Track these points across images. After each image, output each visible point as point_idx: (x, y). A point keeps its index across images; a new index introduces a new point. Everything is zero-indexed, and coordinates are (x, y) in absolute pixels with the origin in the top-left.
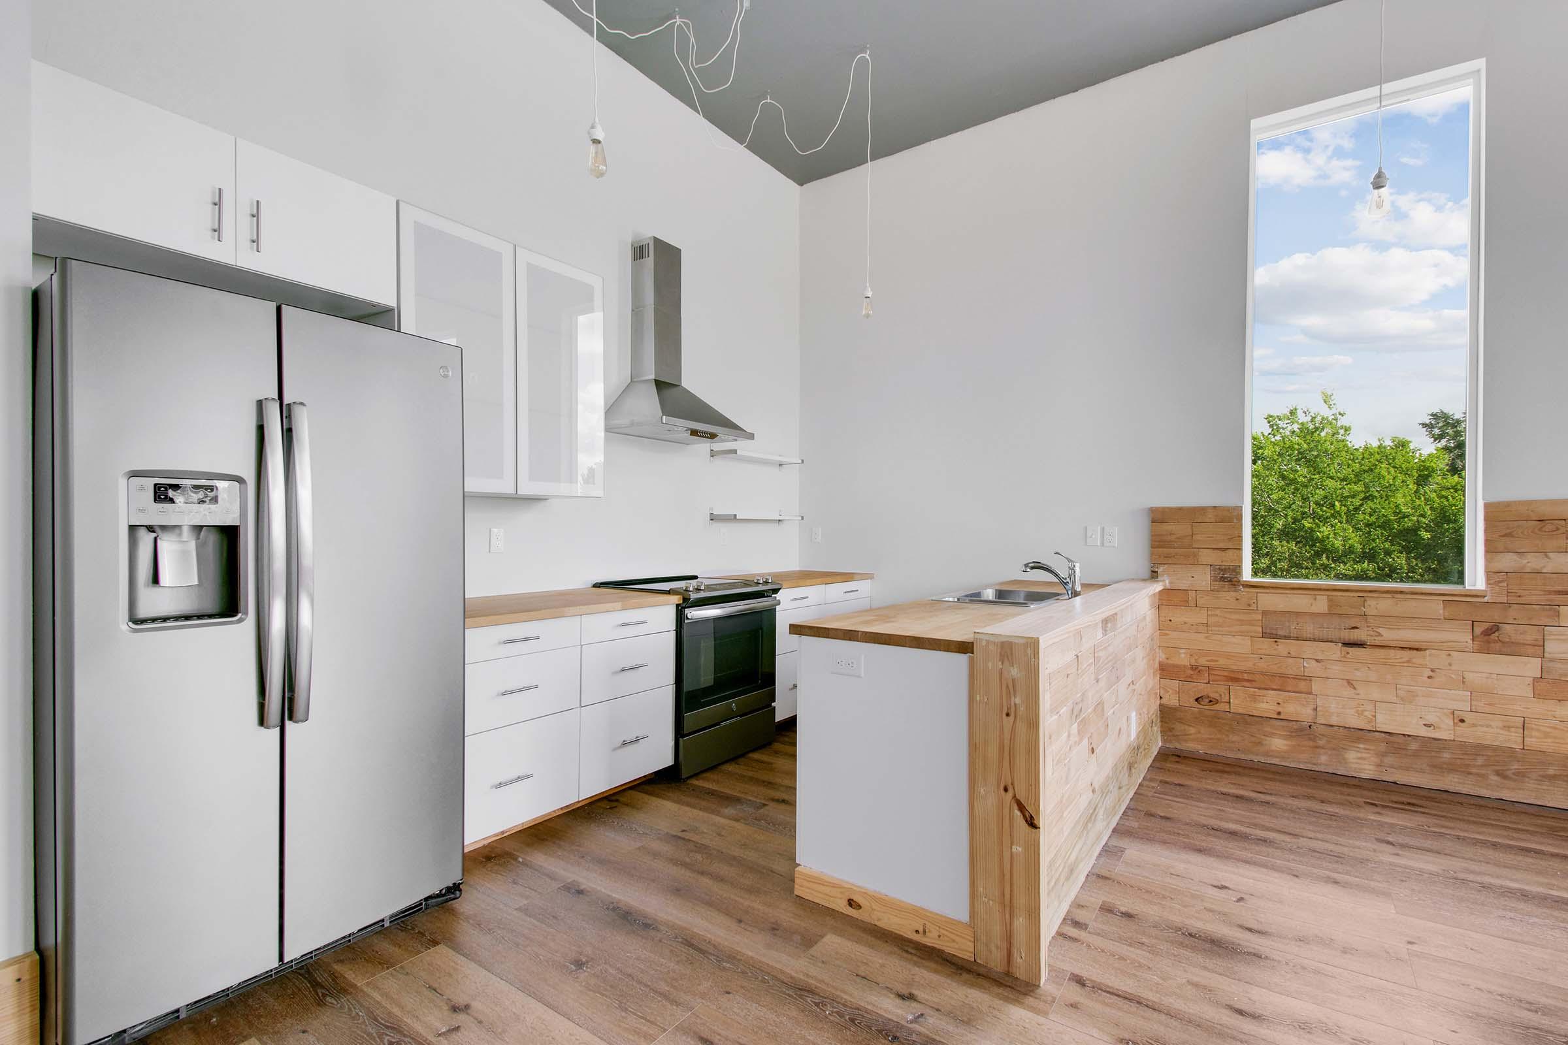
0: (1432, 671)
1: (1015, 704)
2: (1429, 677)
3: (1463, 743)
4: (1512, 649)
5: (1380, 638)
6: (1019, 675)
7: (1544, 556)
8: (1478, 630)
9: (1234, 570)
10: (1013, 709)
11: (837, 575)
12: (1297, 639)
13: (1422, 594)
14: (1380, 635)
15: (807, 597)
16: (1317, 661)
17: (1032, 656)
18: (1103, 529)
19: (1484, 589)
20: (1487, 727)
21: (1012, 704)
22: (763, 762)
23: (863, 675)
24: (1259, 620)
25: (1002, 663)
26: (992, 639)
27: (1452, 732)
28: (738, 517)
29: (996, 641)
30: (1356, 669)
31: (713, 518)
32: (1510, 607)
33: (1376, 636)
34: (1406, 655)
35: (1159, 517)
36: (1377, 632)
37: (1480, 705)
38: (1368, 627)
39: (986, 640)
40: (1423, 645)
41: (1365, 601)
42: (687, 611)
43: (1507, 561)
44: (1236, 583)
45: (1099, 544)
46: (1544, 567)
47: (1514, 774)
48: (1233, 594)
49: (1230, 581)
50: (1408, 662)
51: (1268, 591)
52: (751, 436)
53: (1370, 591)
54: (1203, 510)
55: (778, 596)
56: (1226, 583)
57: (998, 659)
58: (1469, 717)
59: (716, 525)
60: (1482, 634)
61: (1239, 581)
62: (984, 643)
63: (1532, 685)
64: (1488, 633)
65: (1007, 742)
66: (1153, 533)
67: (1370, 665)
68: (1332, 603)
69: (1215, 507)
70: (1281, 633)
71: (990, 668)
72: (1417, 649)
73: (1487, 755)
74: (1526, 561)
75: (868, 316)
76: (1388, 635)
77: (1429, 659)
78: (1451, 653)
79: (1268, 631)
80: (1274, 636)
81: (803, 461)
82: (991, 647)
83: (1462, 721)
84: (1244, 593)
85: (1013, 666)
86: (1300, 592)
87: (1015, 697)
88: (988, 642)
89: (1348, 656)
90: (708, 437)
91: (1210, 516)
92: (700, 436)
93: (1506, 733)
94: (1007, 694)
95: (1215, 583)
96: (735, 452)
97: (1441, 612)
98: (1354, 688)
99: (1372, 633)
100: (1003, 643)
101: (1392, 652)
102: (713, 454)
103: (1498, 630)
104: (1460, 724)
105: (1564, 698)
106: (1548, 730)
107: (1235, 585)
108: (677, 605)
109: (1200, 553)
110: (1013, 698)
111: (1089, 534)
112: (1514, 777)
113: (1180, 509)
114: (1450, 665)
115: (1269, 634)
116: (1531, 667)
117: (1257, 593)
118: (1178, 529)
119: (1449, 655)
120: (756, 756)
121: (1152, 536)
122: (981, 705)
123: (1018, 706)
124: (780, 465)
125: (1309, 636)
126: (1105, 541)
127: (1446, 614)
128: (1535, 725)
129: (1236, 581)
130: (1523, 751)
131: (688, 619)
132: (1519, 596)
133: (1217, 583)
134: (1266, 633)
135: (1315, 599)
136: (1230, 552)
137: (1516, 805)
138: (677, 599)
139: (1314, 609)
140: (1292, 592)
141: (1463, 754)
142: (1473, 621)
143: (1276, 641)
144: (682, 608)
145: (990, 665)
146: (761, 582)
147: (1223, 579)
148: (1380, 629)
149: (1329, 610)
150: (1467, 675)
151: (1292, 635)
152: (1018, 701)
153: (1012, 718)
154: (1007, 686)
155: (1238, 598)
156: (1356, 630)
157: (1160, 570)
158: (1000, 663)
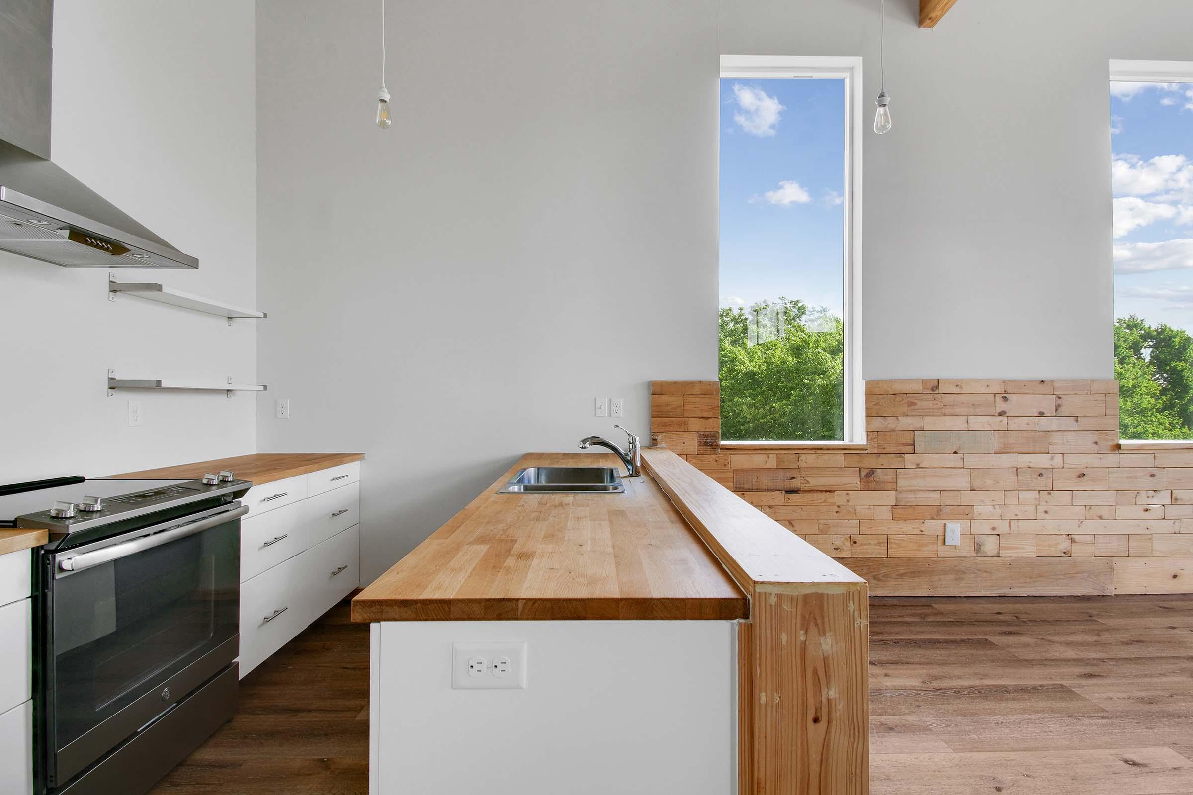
0: (838, 507)
1: (828, 700)
2: (837, 512)
3: (856, 559)
4: (879, 487)
5: (808, 485)
6: (834, 649)
7: (896, 419)
8: (863, 474)
9: (714, 436)
10: (824, 710)
11: (323, 457)
12: (757, 490)
13: (833, 449)
14: (808, 483)
15: (285, 494)
16: (770, 507)
17: (856, 614)
18: (610, 401)
19: (865, 443)
20: (869, 545)
21: (824, 701)
22: (221, 765)
23: (524, 684)
24: (731, 477)
25: (806, 632)
26: (787, 591)
27: (850, 552)
28: (163, 385)
29: (796, 594)
30: (794, 511)
31: (114, 385)
32: (879, 456)
33: (806, 483)
34: (823, 496)
35: (657, 390)
36: (807, 481)
37: (864, 530)
38: (801, 477)
39: (777, 595)
40: (834, 488)
41: (799, 456)
42: (60, 557)
43: (878, 423)
44: (715, 447)
45: (607, 415)
46: (896, 427)
47: (883, 577)
48: (714, 456)
49: (711, 445)
50: (825, 501)
51: (738, 452)
52: (192, 263)
53: (803, 449)
54: (691, 384)
55: (244, 501)
56: (709, 447)
57: (798, 626)
58: (859, 539)
59: (122, 398)
60: (865, 477)
61: (718, 445)
62: (773, 600)
63: (891, 511)
64: (868, 475)
65: (814, 767)
66: (653, 405)
67: (802, 507)
68: (779, 460)
69: (701, 381)
70: (746, 487)
71: (784, 643)
72: (829, 491)
73: (869, 566)
74: (887, 424)
75: (383, 124)
76: (814, 482)
77: (839, 498)
78: (849, 492)
79: (738, 486)
80: (741, 490)
81: (265, 316)
82: (786, 607)
83: (855, 542)
84: (721, 455)
85: (824, 634)
86: (759, 452)
87: (828, 686)
88: (780, 596)
89: (789, 501)
90: (107, 250)
91: (697, 390)
92: (91, 245)
93: (878, 547)
94: (814, 685)
95: (700, 447)
96: (158, 287)
97: (843, 462)
98: (793, 526)
99: (804, 482)
100: (806, 597)
101: (815, 495)
102: (115, 288)
103: (873, 473)
104: (854, 545)
105: (907, 519)
106: (900, 542)
107: (714, 448)
108: (35, 551)
109: (689, 422)
110: (824, 692)
111: (598, 405)
112: (883, 579)
113: (675, 383)
114: (848, 501)
115: (739, 488)
116: (889, 498)
117: (730, 454)
118: (674, 401)
119: (848, 494)
120: (207, 754)
121: (652, 407)
122: (769, 712)
123: (833, 703)
124: (230, 318)
125: (764, 487)
126: (612, 412)
127: (845, 463)
128: (894, 539)
129: (716, 445)
130: (888, 559)
131: (61, 570)
132: (884, 448)
133: (702, 447)
134: (736, 488)
135: (769, 457)
136: (711, 420)
137: (886, 599)
138: (33, 538)
139: (768, 466)
140: (753, 452)
141: (856, 567)
142: (860, 468)
143: (743, 494)
144: (48, 552)
145: (784, 637)
146: (216, 482)
147: (706, 444)
148: (809, 478)
149: (777, 465)
150: (858, 508)
151: (754, 487)
152: (833, 694)
153: (823, 724)
154: (815, 672)
155: (717, 459)
156: (794, 480)
157: (659, 437)
158: (802, 632)
